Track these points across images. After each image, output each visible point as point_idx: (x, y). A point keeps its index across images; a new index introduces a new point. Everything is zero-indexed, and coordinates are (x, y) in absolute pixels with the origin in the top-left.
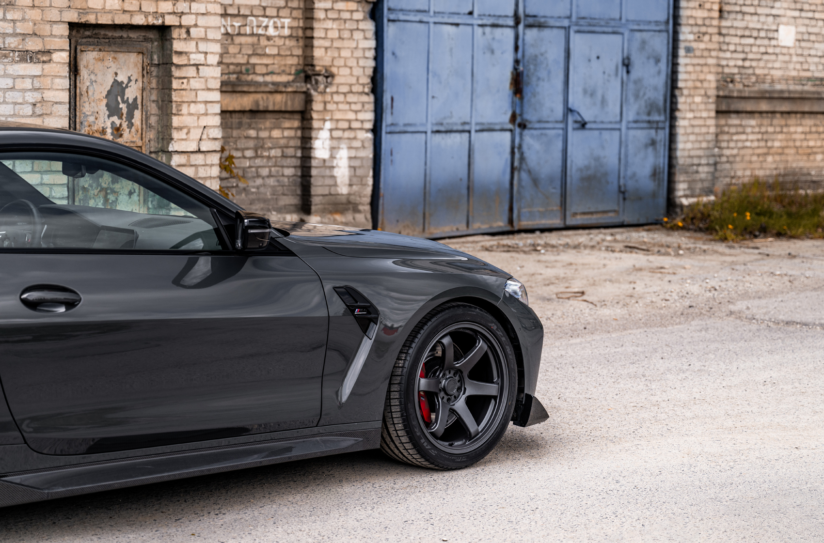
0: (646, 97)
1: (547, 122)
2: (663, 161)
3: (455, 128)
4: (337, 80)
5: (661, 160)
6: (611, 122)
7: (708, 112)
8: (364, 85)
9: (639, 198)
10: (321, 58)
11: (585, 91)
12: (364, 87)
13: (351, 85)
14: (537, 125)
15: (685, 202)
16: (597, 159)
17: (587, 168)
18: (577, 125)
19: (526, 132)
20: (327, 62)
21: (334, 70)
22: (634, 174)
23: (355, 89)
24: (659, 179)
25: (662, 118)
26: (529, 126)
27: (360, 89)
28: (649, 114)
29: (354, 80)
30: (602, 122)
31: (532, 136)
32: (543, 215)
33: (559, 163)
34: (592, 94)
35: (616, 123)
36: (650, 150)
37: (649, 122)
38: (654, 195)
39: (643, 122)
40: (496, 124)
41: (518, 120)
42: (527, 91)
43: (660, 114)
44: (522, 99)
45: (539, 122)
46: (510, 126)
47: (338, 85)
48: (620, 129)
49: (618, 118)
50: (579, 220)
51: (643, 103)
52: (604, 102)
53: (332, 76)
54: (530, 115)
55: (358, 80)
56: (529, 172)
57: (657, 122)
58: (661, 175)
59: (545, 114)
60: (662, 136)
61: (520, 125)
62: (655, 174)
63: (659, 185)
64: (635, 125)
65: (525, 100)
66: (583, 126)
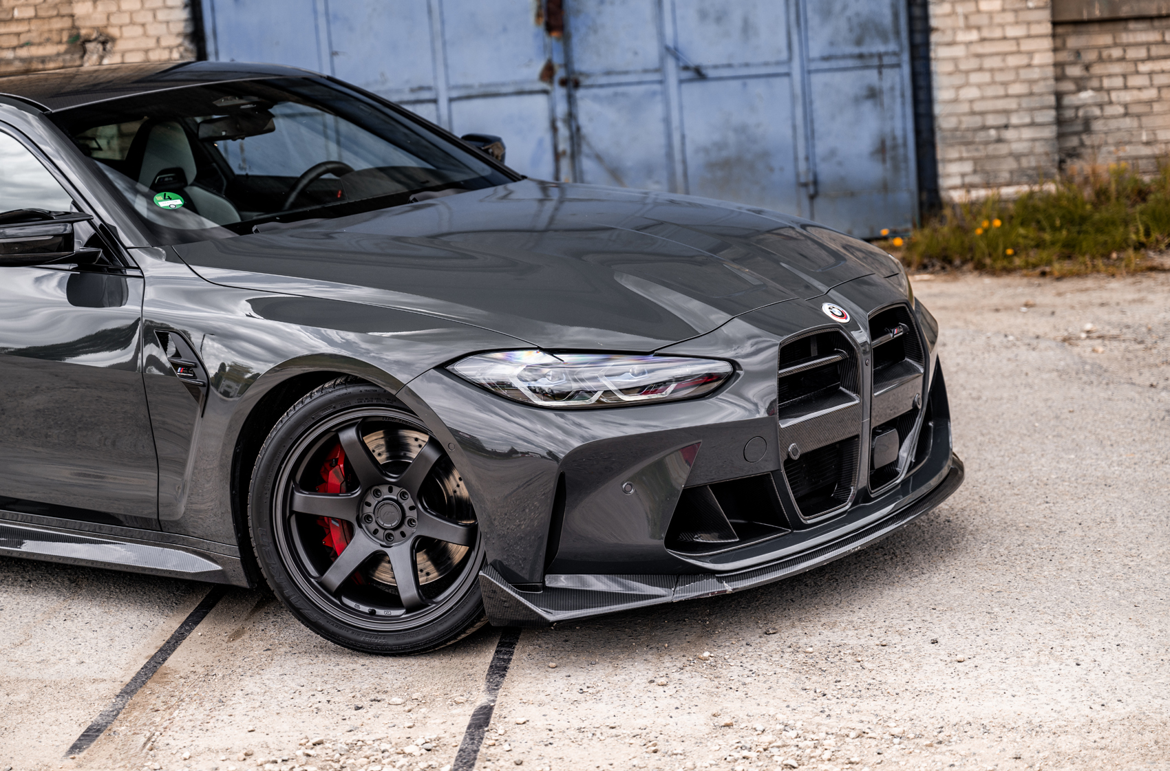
0: (849, 13)
1: (626, 73)
2: (901, 123)
4: (121, 45)
5: (898, 124)
6: (766, 64)
8: (170, 49)
9: (848, 191)
10: (88, 17)
11: (703, 15)
12: (171, 52)
13: (147, 51)
14: (604, 80)
15: (957, 196)
16: (742, 129)
17: (720, 146)
18: (686, 75)
19: (580, 93)
20: (98, 19)
21: (114, 31)
22: (833, 153)
23: (152, 57)
24: (894, 159)
25: (892, 47)
26: (585, 81)
27: (165, 55)
28: (859, 42)
29: (151, 43)
30: (747, 65)
31: (596, 98)
33: (662, 140)
34: (721, 17)
35: (778, 63)
36: (867, 106)
37: (861, 56)
38: (885, 187)
39: (844, 57)
40: (503, 84)
41: (560, 73)
42: (577, 25)
43: (885, 40)
44: (566, 39)
45: (608, 73)
46: (543, 85)
47: (123, 52)
48: (788, 75)
49: (784, 55)
51: (843, 24)
52: (747, 28)
53: (113, 40)
54: (585, 61)
55: (158, 40)
56: (598, 158)
57: (880, 56)
58: (901, 151)
59: (618, 60)
60: (898, 79)
61: (564, 83)
62: (882, 149)
63: (896, 168)
64: (826, 65)
65: (575, 41)
66: (699, 74)
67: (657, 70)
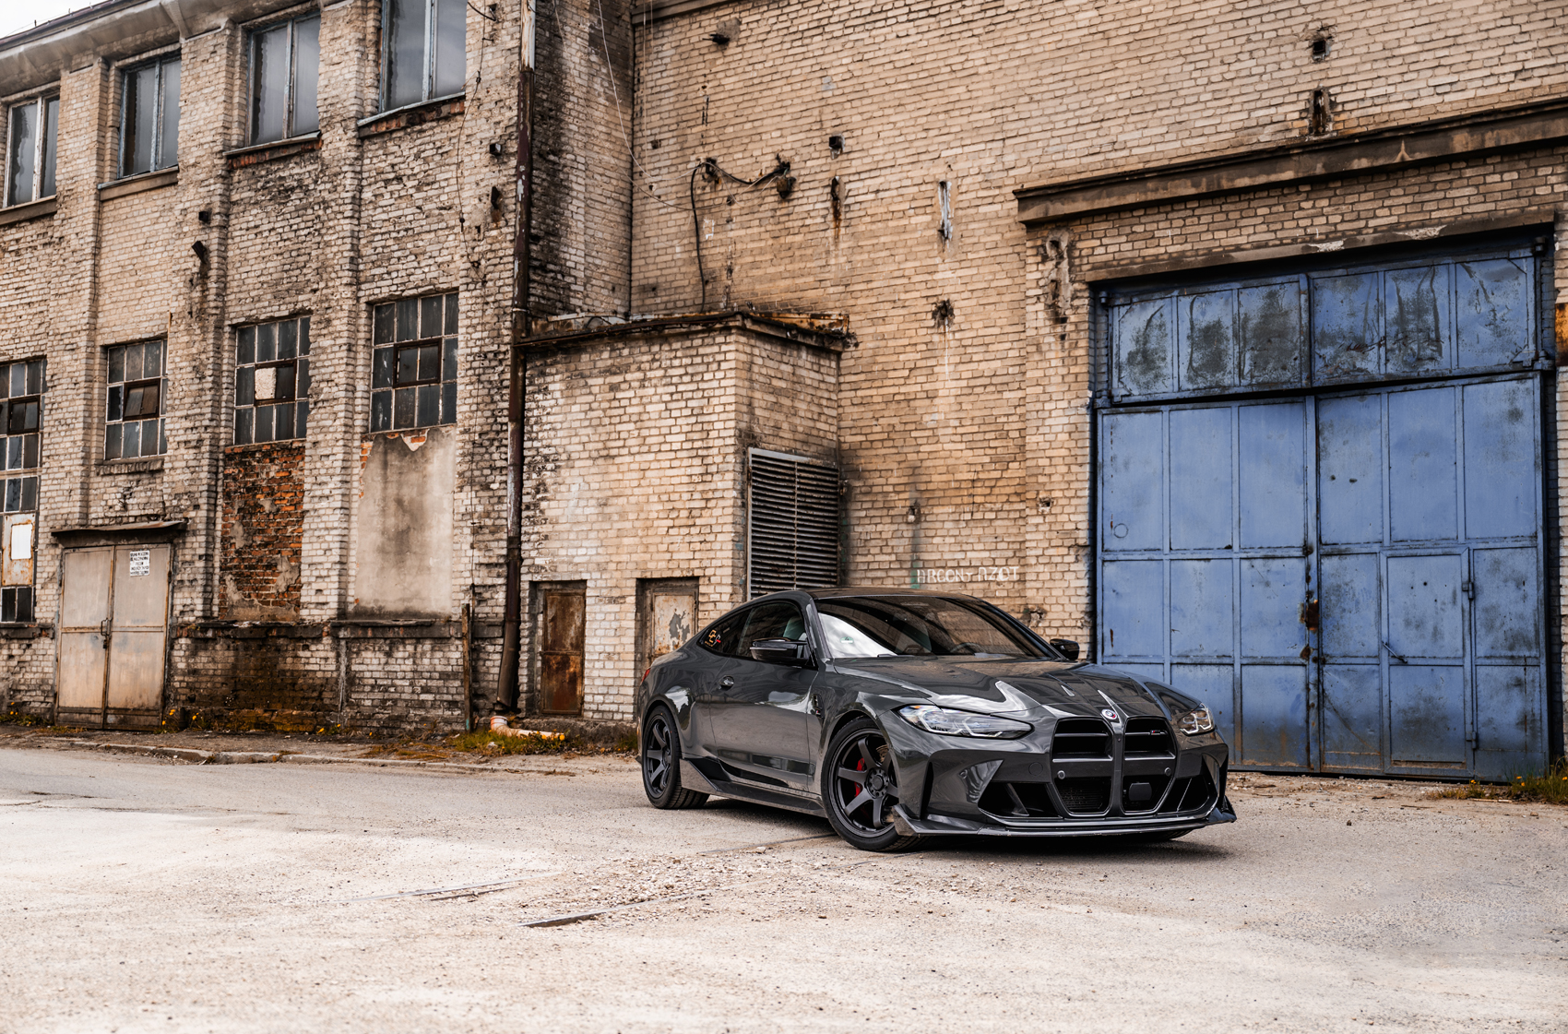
0: (1505, 628)
1: (1356, 657)
2: (1539, 705)
4: (1049, 616)
5: (1537, 706)
6: (1447, 658)
8: (1076, 620)
9: (1500, 749)
10: (1033, 598)
11: (1408, 623)
13: (1063, 620)
14: (1341, 660)
16: (1429, 700)
17: (1415, 709)
18: (1396, 661)
19: (1326, 668)
20: (1039, 600)
21: (1046, 607)
22: (1490, 721)
23: (1066, 623)
24: (1532, 729)
25: (1534, 653)
26: (1330, 660)
27: (1073, 623)
28: (1511, 648)
29: (1066, 616)
30: (1435, 657)
31: (1336, 672)
32: (1354, 759)
34: (1419, 626)
35: (1455, 658)
36: (1516, 691)
37: (1512, 657)
38: (1526, 748)
39: (1500, 657)
40: (1275, 658)
41: (1314, 654)
42: (1327, 624)
43: (1530, 649)
44: (1319, 632)
45: (1344, 656)
46: (1302, 661)
47: (1050, 621)
48: (1462, 666)
49: (1460, 653)
50: (1404, 768)
51: (1501, 635)
52: (1436, 633)
53: (1046, 612)
54: (1330, 648)
56: (1335, 710)
57: (1525, 658)
58: (1538, 724)
59: (1352, 648)
60: (1539, 674)
61: (1315, 660)
62: (1525, 721)
63: (1534, 736)
64: (1488, 662)
65: (1325, 634)
66: (1402, 661)
67: (1377, 657)
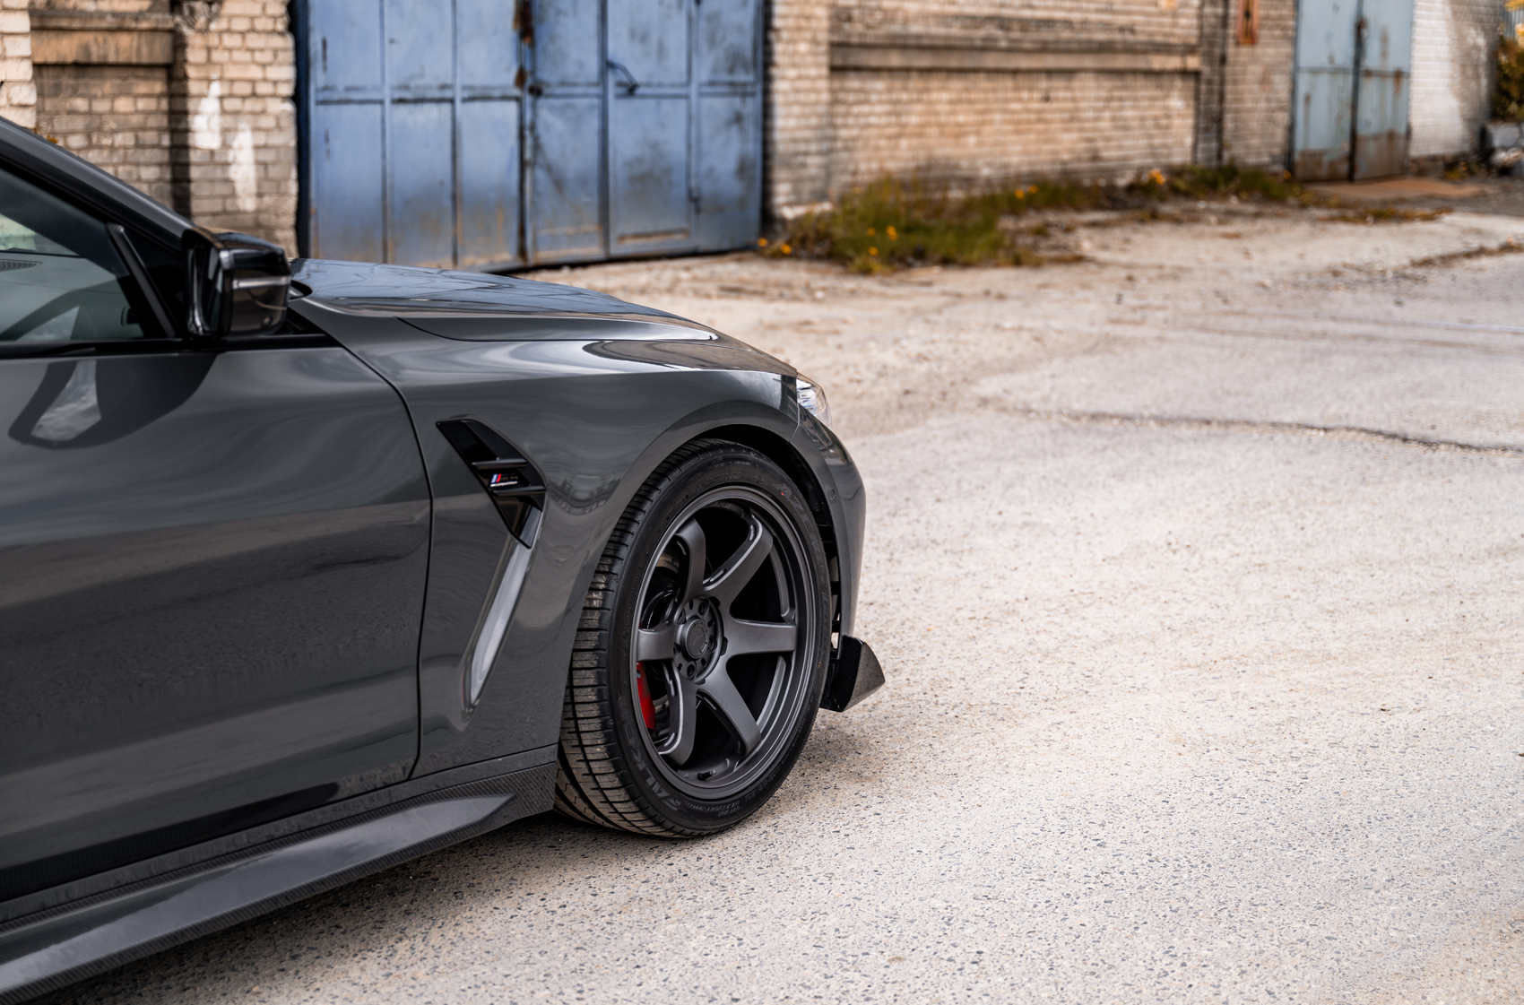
0: (726, 44)
1: (574, 85)
2: (753, 149)
3: (429, 94)
4: (229, 8)
5: (752, 147)
6: (673, 85)
7: (817, 68)
8: (275, 18)
9: (720, 208)
11: (633, 34)
12: (275, 22)
13: (252, 18)
14: (559, 91)
15: (789, 213)
16: (654, 146)
17: (640, 160)
19: (542, 102)
22: (712, 171)
23: (259, 25)
24: (748, 177)
25: (751, 78)
26: (546, 91)
27: (269, 25)
28: (731, 70)
29: (257, 10)
30: (660, 85)
31: (551, 109)
32: (570, 240)
33: (593, 153)
34: (644, 38)
35: (682, 85)
36: (734, 130)
37: (732, 84)
38: (742, 203)
39: (722, 84)
40: (492, 88)
41: (529, 82)
42: (541, 32)
43: (747, 72)
44: (533, 45)
45: (563, 84)
46: (516, 92)
47: (230, 18)
48: (687, 97)
49: (684, 79)
51: (721, 53)
52: (662, 51)
54: (547, 74)
55: (264, 7)
56: (549, 169)
57: (744, 84)
58: (752, 171)
59: (570, 71)
60: (752, 106)
61: (531, 90)
62: (742, 169)
63: (749, 186)
64: (711, 90)
65: (539, 47)
66: (632, 91)
67: (599, 84)
